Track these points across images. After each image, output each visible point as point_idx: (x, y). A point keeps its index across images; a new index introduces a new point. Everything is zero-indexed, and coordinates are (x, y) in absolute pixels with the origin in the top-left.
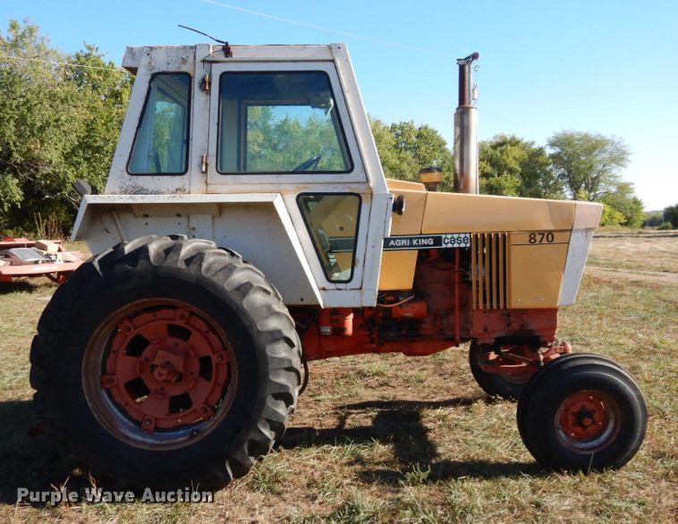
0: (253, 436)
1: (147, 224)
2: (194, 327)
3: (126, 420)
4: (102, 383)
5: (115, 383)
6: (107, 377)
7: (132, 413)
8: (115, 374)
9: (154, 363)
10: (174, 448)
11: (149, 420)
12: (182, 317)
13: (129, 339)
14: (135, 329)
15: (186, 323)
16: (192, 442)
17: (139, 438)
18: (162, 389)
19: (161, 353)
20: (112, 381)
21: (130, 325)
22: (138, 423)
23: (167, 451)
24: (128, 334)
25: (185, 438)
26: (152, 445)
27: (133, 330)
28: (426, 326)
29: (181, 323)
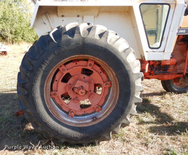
0: (124, 121)
1: (63, 20)
2: (94, 70)
3: (61, 111)
4: (51, 95)
5: (57, 95)
6: (53, 92)
7: (64, 109)
8: (57, 91)
9: (75, 86)
10: (86, 125)
11: (72, 112)
12: (90, 65)
13: (64, 75)
14: (67, 70)
15: (92, 68)
16: (94, 123)
17: (69, 120)
18: (77, 97)
19: (78, 82)
20: (56, 94)
21: (65, 68)
22: (67, 113)
23: (83, 127)
24: (64, 72)
25: (90, 121)
26: (76, 124)
27: (66, 71)
28: (170, 68)
29: (89, 68)
